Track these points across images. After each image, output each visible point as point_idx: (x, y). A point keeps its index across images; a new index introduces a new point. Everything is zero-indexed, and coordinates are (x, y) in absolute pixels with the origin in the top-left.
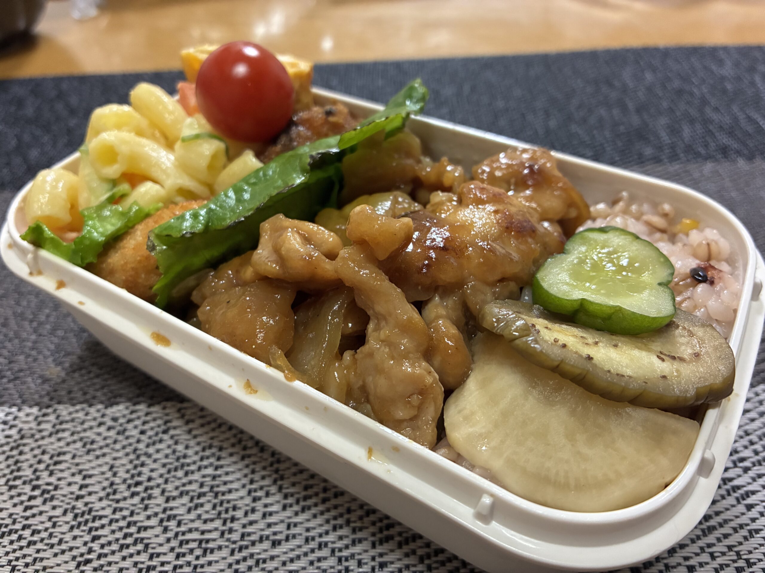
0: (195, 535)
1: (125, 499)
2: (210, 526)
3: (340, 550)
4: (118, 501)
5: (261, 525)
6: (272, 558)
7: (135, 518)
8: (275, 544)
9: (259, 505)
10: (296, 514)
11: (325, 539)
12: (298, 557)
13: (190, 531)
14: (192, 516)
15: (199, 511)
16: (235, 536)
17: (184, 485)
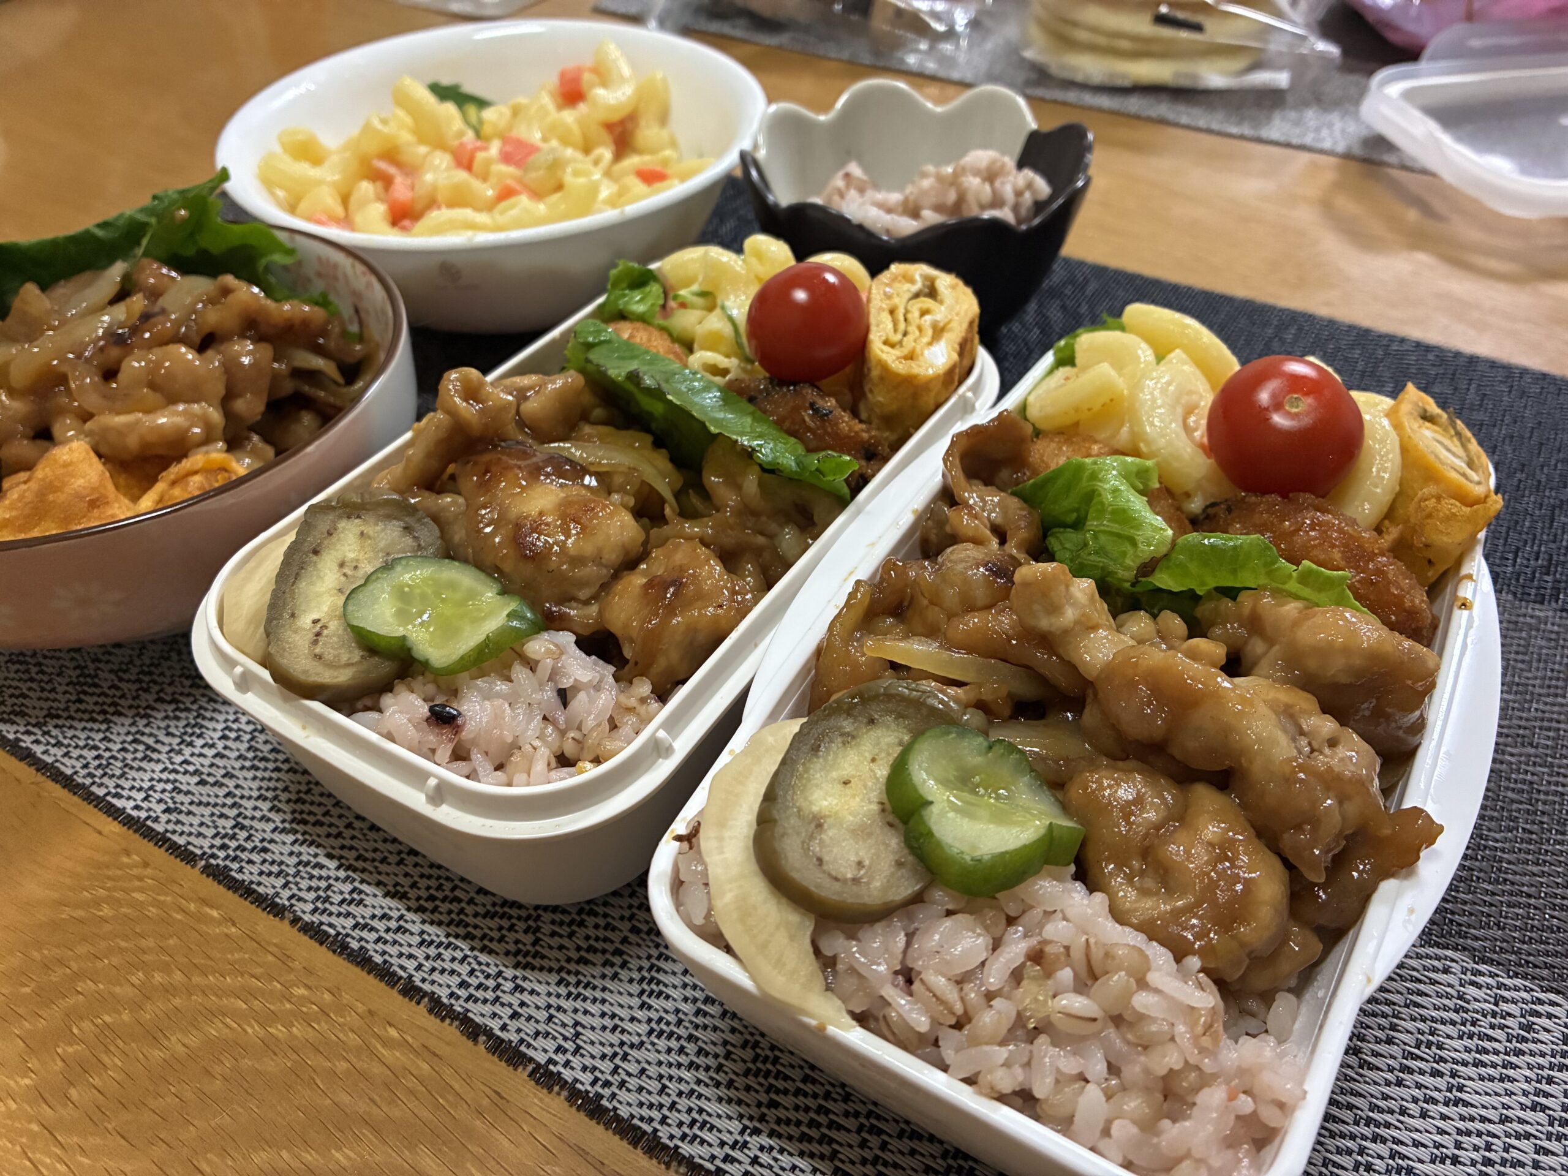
0: (150, 741)
1: (128, 681)
2: (166, 740)
3: (245, 817)
4: (121, 680)
5: (206, 762)
6: (188, 793)
7: (122, 702)
8: (202, 783)
9: (220, 745)
10: (242, 768)
11: (244, 802)
12: (208, 804)
13: (151, 735)
14: (163, 724)
15: (172, 723)
16: (178, 759)
17: (182, 694)
